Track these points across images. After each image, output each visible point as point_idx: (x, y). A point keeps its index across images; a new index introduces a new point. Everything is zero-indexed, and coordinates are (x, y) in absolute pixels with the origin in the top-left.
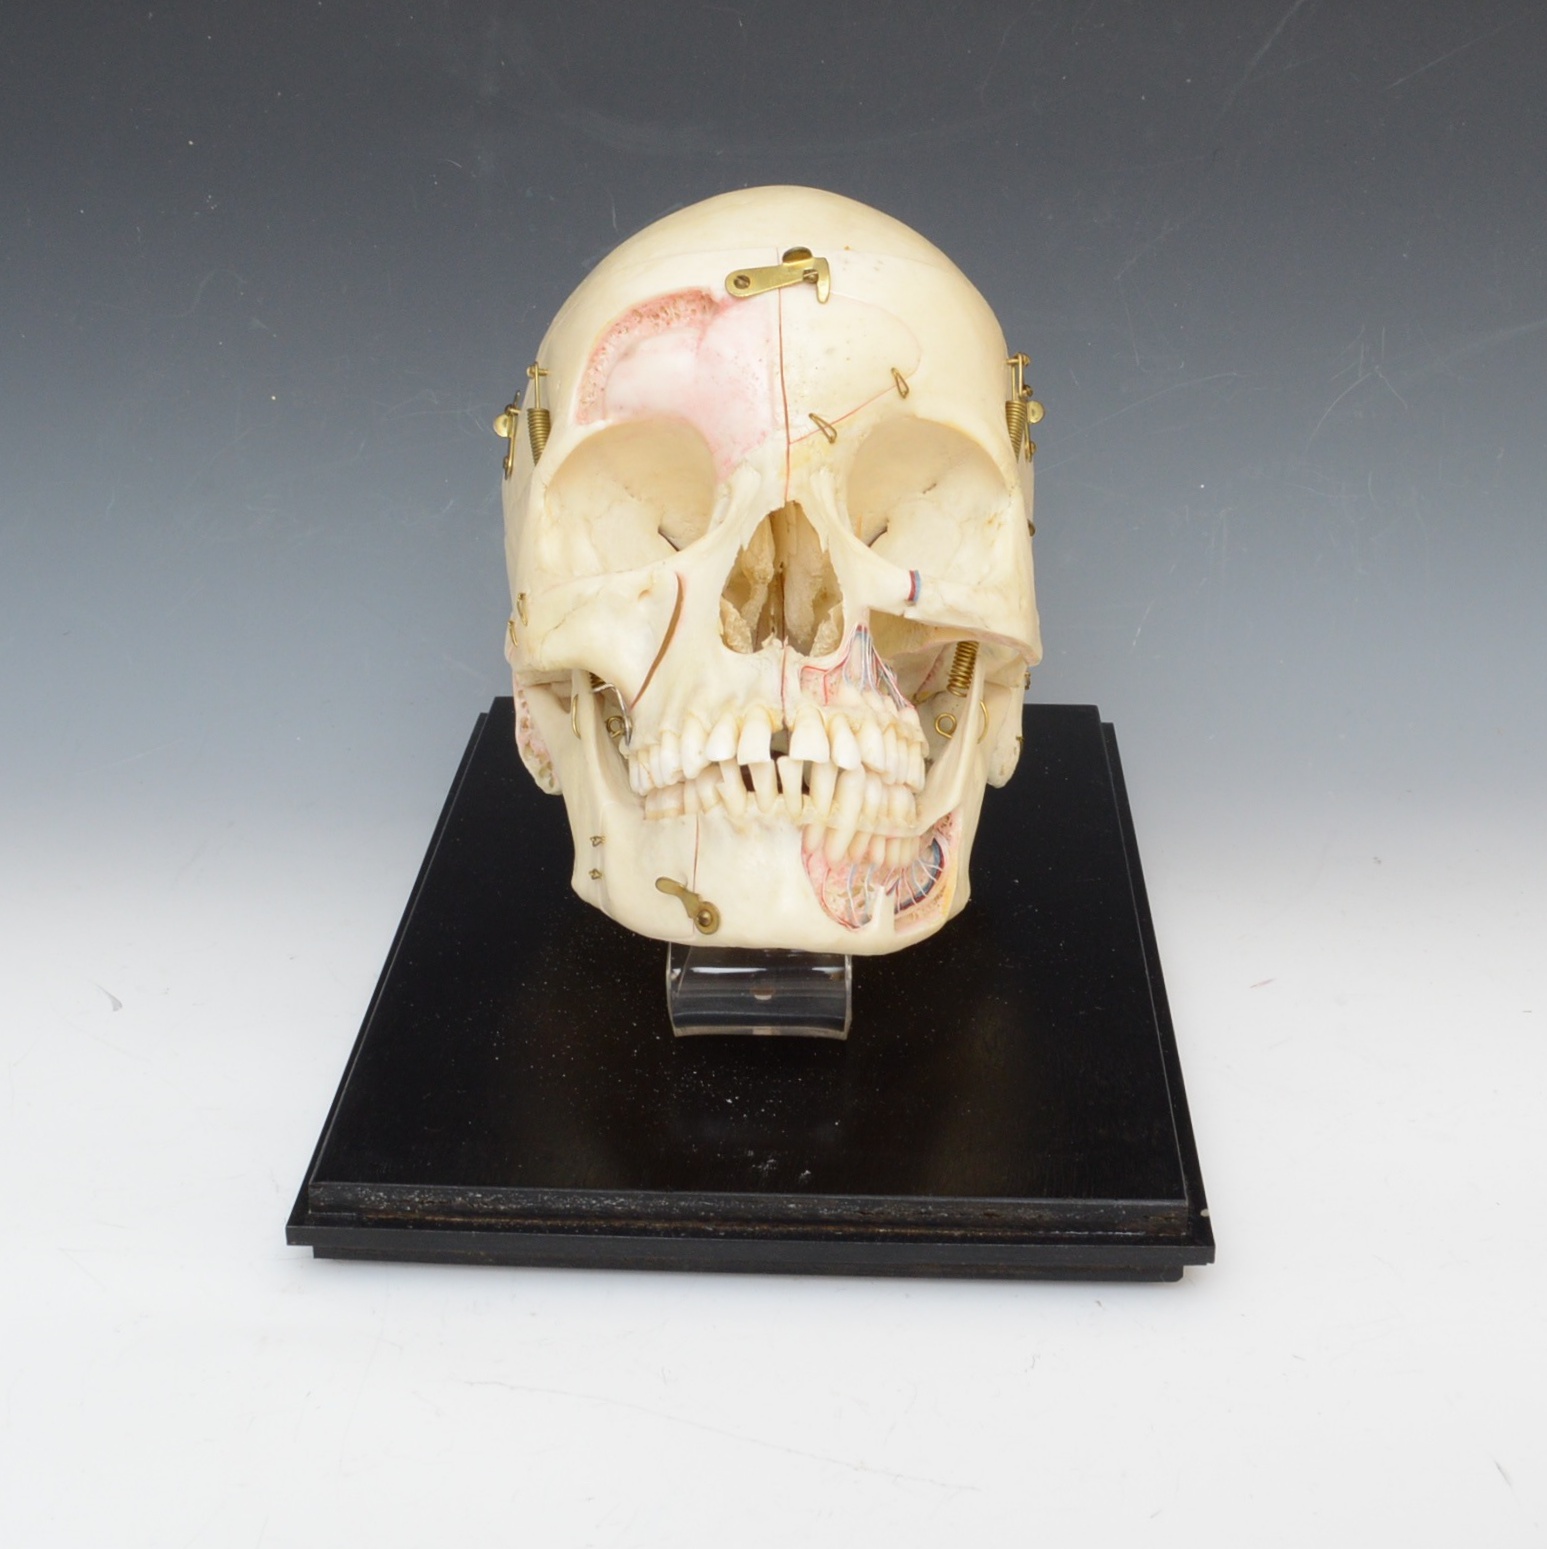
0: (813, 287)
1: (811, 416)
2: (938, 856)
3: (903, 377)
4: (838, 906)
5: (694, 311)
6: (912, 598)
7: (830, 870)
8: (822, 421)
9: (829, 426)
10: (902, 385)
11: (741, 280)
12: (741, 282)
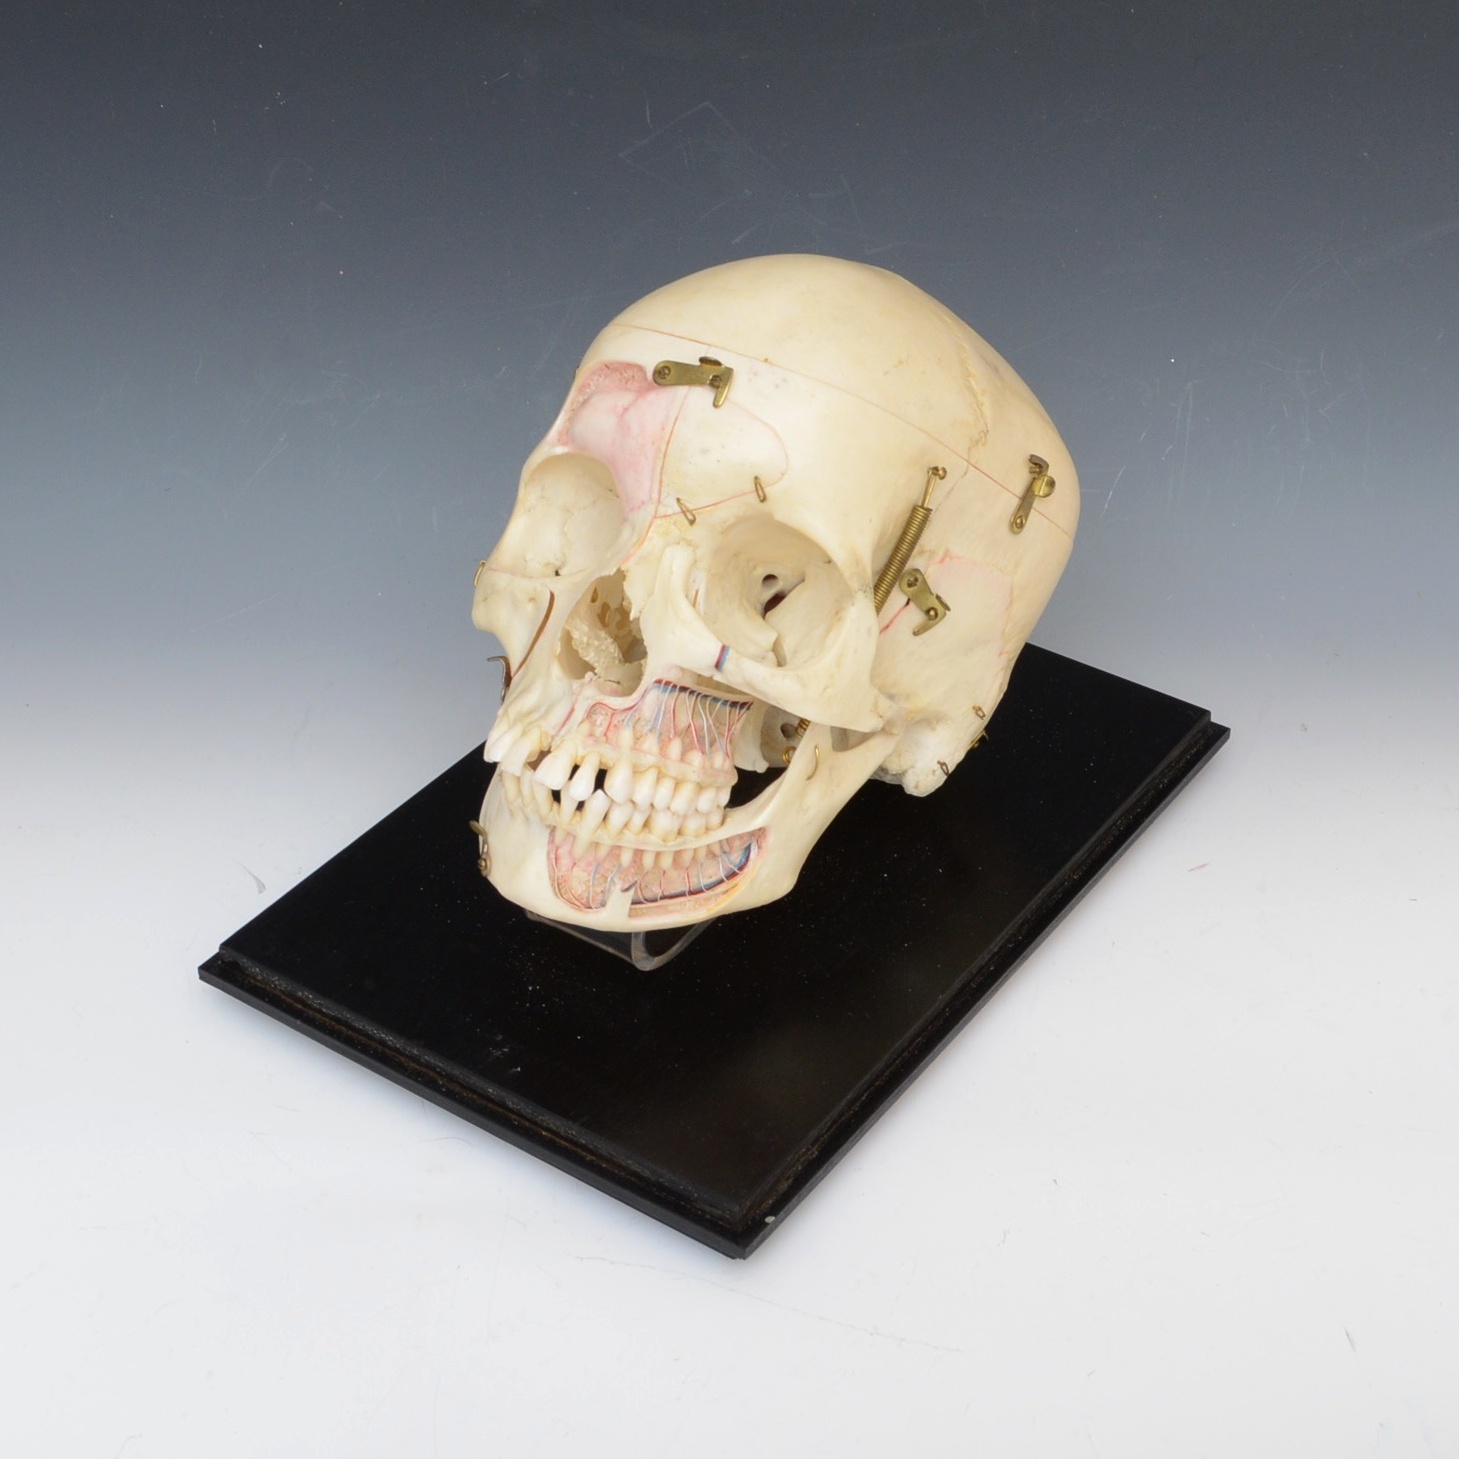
0: (715, 390)
1: (678, 500)
3: (763, 486)
4: (578, 889)
6: (718, 665)
8: (686, 506)
9: (688, 511)
10: (760, 492)
12: (664, 371)
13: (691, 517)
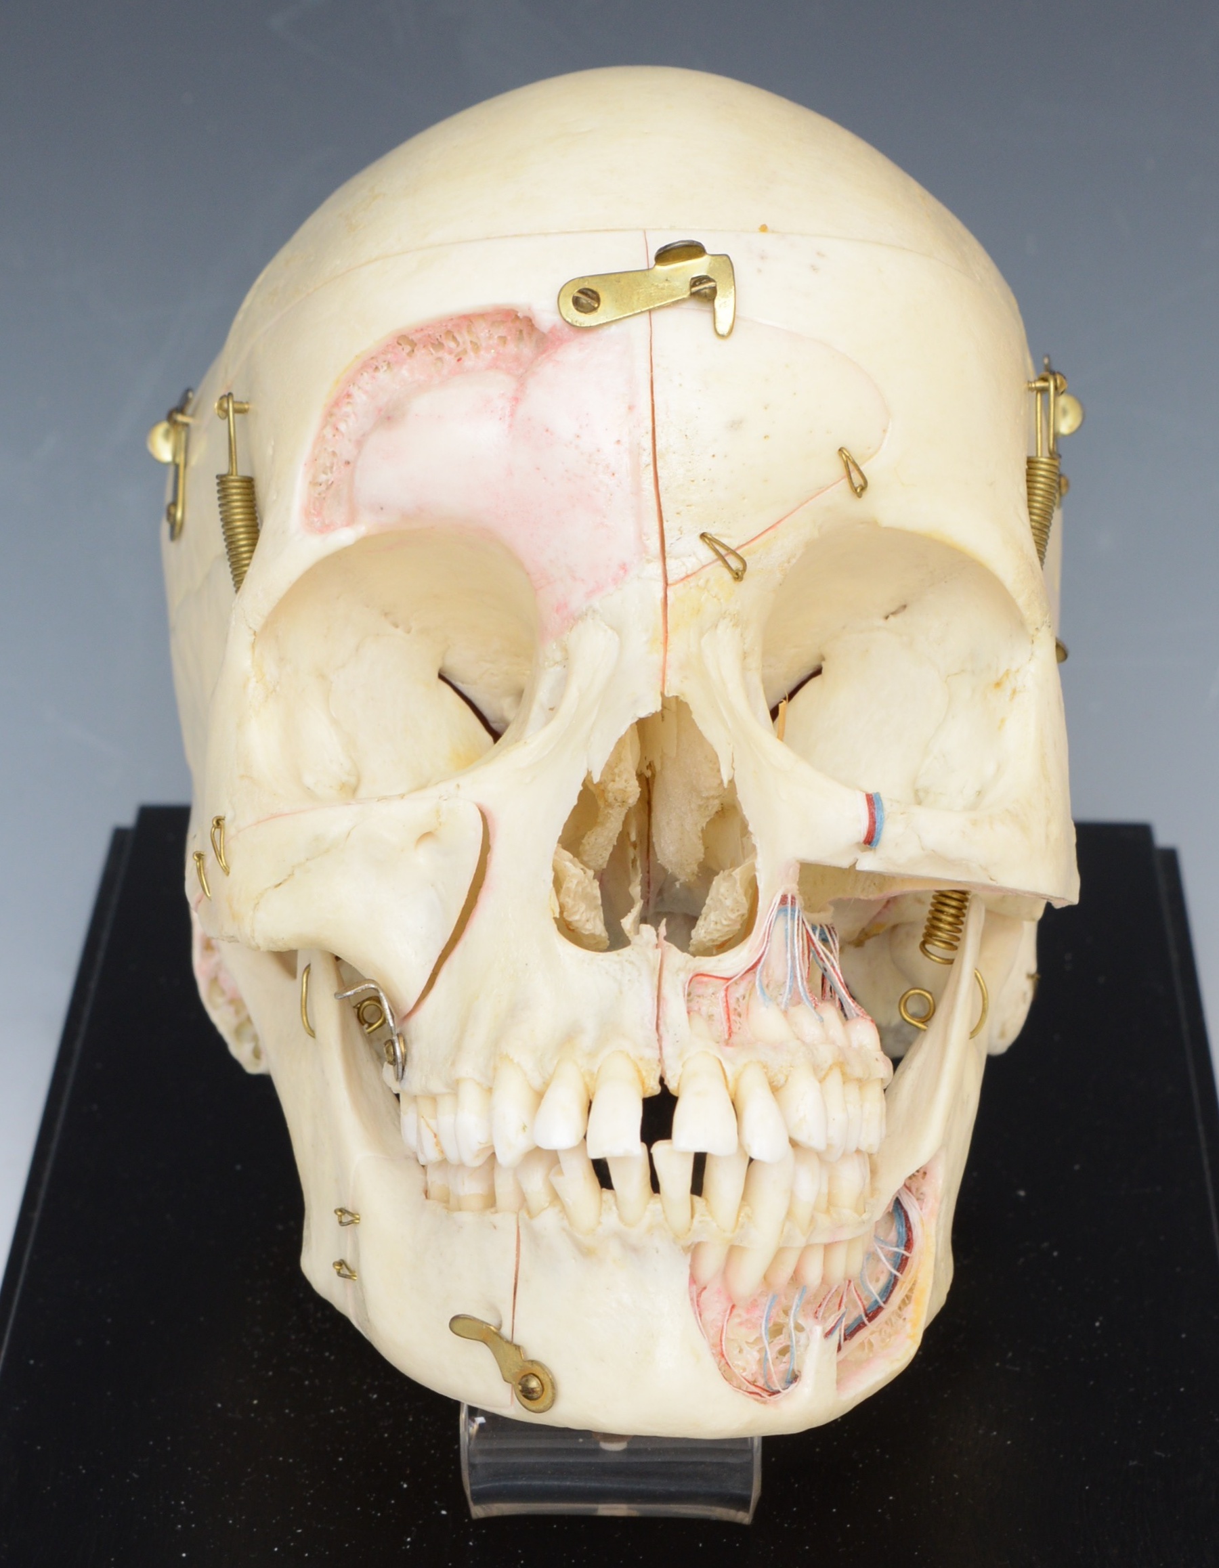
0: (707, 308)
1: (703, 536)
2: (903, 1230)
3: (857, 462)
4: (747, 1362)
5: (503, 339)
6: (870, 840)
7: (733, 1307)
8: (723, 546)
9: (733, 552)
10: (855, 476)
11: (586, 298)
12: (584, 299)
13: (735, 564)
